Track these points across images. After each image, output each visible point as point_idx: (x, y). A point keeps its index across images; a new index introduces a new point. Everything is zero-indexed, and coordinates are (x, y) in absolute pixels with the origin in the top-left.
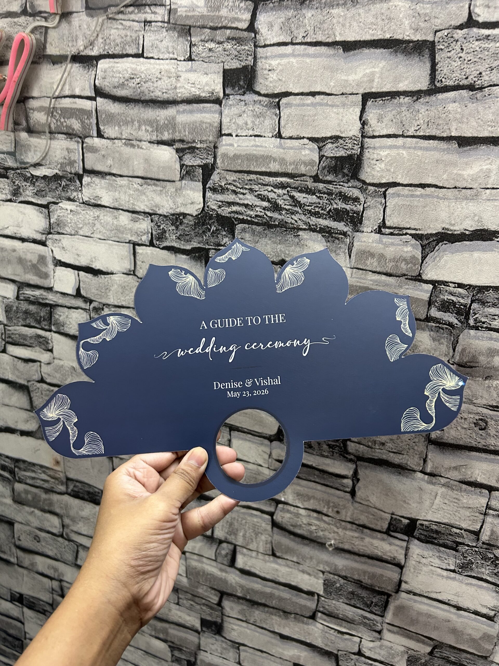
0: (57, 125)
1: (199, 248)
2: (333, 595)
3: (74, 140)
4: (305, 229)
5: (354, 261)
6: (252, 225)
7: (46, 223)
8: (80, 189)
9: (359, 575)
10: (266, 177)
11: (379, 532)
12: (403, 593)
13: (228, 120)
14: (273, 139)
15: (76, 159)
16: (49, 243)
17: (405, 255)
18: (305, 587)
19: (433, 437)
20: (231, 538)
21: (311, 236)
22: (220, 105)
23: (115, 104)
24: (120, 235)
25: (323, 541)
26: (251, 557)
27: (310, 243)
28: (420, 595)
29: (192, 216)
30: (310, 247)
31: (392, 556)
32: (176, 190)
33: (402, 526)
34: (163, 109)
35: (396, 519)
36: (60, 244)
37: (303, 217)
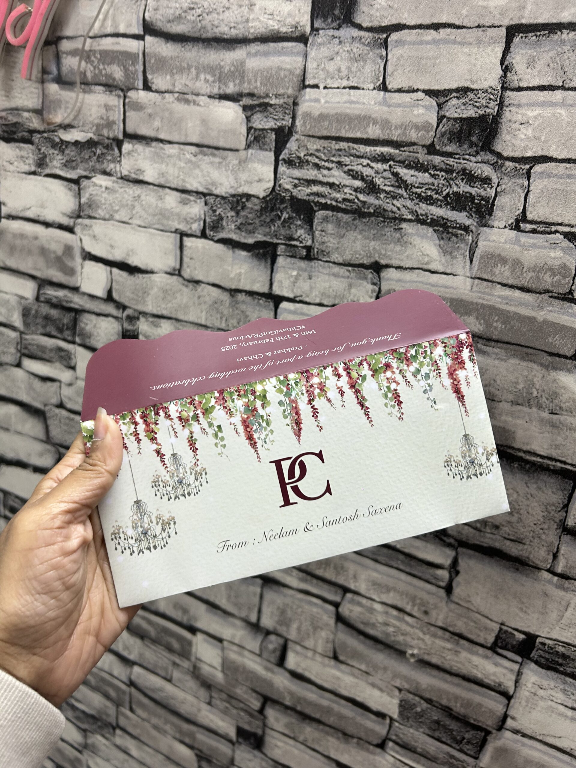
0: (95, 74)
1: (265, 242)
2: (411, 722)
3: (114, 93)
4: (410, 221)
5: (476, 269)
6: (338, 212)
7: (75, 204)
8: (119, 159)
9: (449, 700)
10: (362, 146)
11: (482, 646)
12: (507, 732)
13: (315, 65)
14: (375, 92)
15: (115, 119)
16: (77, 229)
17: (551, 262)
18: (374, 706)
19: (570, 524)
20: (282, 630)
21: (418, 229)
22: (306, 44)
23: (168, 45)
24: (165, 222)
25: (402, 648)
26: (306, 657)
27: (417, 241)
28: (531, 738)
29: (258, 198)
30: (415, 246)
31: (497, 681)
32: (240, 162)
33: (515, 643)
34: (230, 50)
35: (506, 632)
36: (91, 232)
37: (409, 203)
